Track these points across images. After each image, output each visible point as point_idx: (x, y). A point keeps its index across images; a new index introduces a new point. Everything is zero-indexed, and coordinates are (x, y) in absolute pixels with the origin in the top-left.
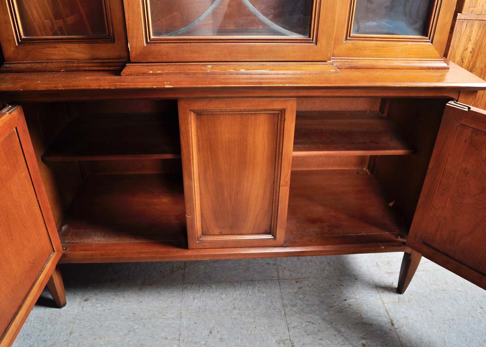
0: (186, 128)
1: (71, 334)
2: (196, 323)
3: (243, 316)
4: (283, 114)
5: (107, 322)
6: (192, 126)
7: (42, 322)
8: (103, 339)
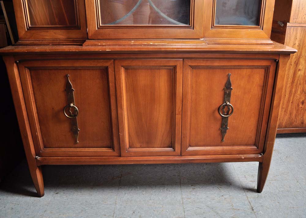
0: (119, 77)
1: (45, 211)
2: (125, 207)
3: (156, 204)
4: (175, 69)
5: (69, 206)
6: (123, 76)
7: (28, 205)
8: (65, 214)
